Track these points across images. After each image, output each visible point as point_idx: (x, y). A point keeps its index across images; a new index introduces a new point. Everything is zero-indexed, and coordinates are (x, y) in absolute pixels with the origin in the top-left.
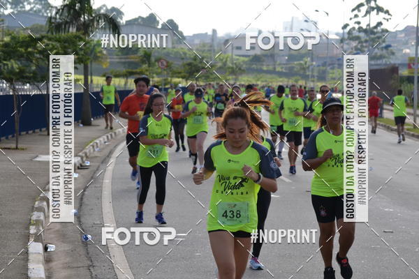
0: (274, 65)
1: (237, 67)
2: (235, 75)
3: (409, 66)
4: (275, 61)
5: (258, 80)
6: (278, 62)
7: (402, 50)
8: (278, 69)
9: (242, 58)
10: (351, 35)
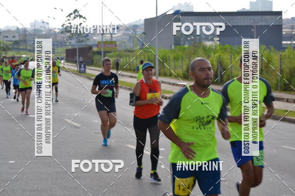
0: (26, 46)
1: (6, 47)
2: (6, 51)
3: (97, 46)
4: (27, 44)
5: (18, 54)
7: (92, 38)
8: (29, 48)
9: (8, 43)
10: (66, 30)
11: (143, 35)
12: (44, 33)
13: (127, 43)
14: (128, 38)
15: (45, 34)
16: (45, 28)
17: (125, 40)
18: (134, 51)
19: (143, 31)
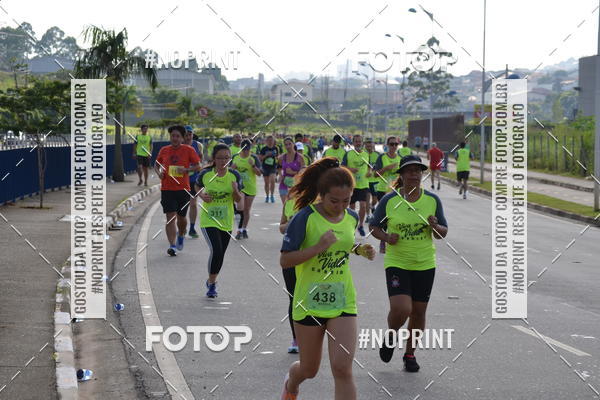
0: (328, 113)
1: (286, 115)
2: (285, 124)
3: (476, 115)
4: (328, 110)
5: (309, 130)
6: (332, 110)
7: (468, 97)
8: (333, 118)
9: (292, 106)
10: (411, 81)
11: (577, 92)
12: (366, 87)
13: (541, 110)
14: (543, 98)
15: (367, 89)
16: (367, 77)
17: (535, 103)
18: (553, 127)
19: (576, 85)
